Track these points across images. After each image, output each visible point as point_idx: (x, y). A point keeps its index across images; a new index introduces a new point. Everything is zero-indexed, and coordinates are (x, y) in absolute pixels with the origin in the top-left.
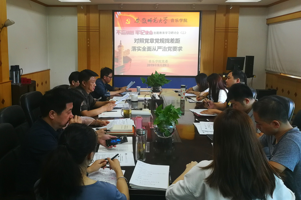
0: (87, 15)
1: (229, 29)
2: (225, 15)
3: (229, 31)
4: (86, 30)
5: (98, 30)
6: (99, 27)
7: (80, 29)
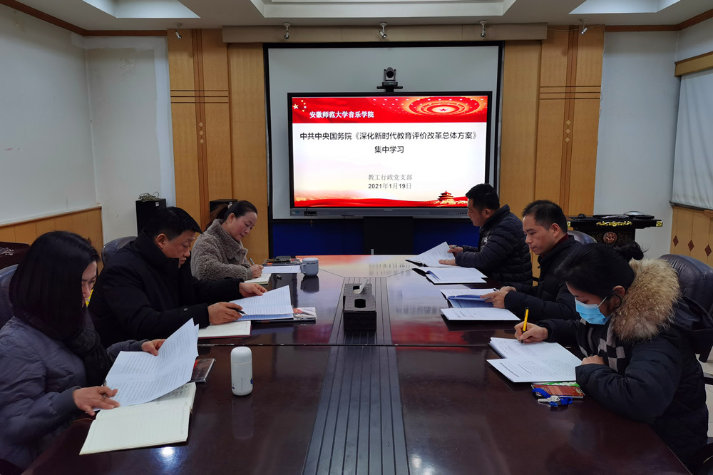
0: (196, 57)
1: (577, 90)
2: (564, 53)
3: (577, 96)
4: (193, 100)
5: (226, 100)
6: (230, 91)
7: (176, 96)
